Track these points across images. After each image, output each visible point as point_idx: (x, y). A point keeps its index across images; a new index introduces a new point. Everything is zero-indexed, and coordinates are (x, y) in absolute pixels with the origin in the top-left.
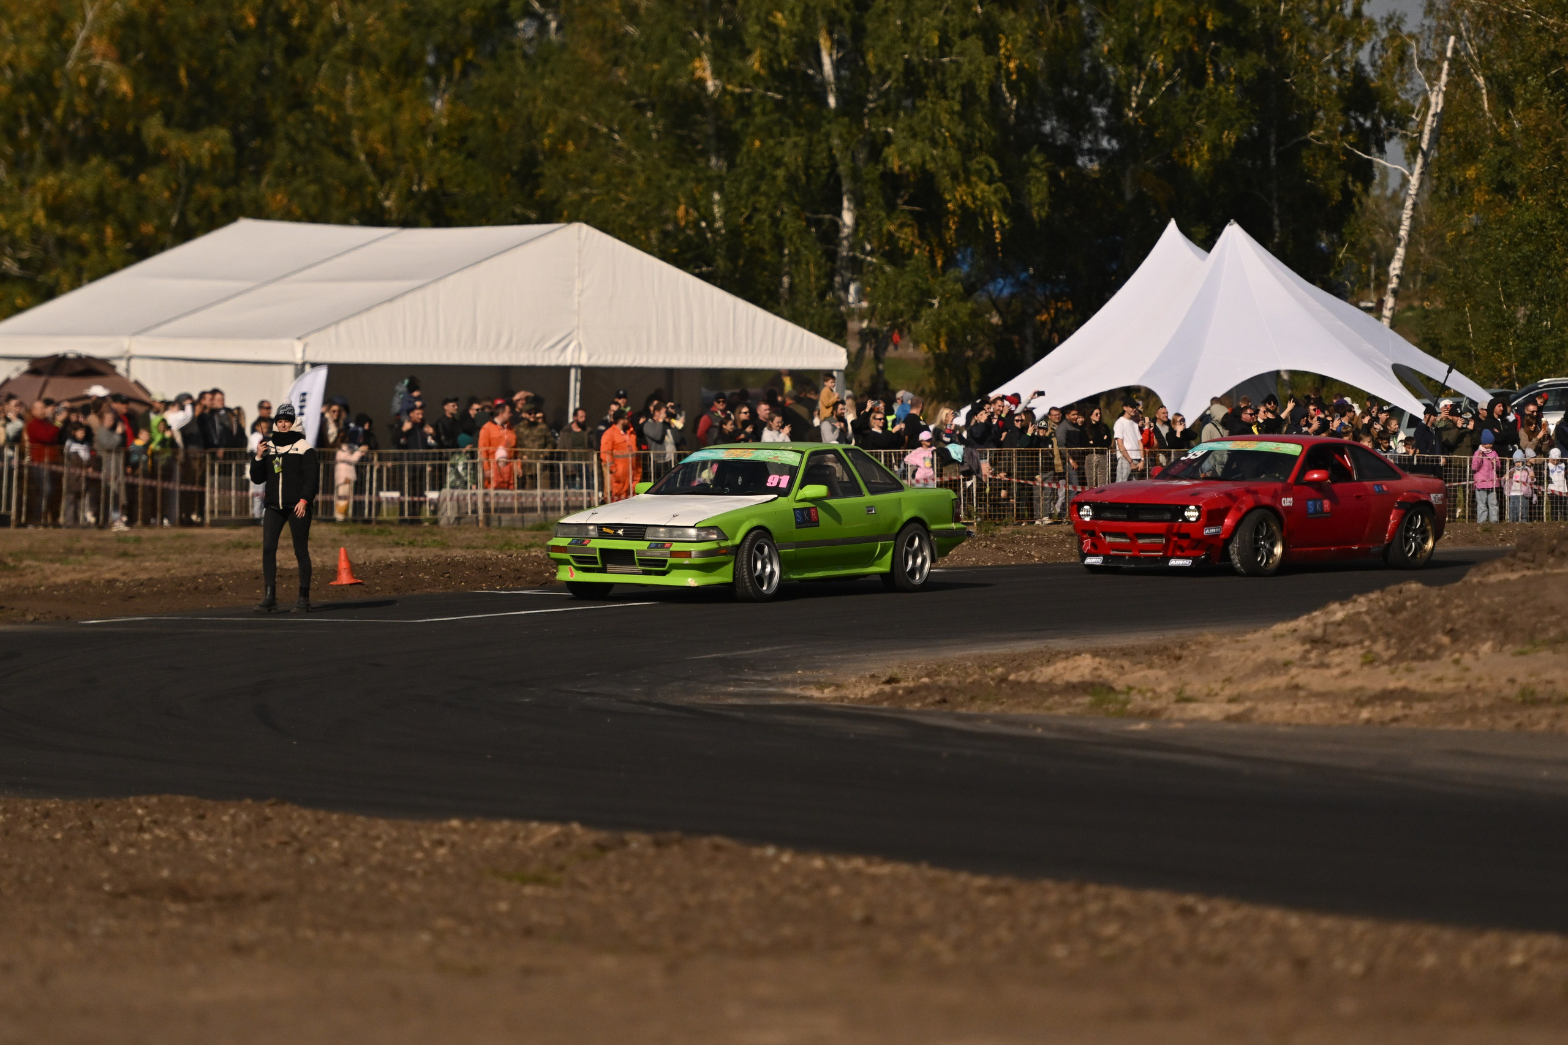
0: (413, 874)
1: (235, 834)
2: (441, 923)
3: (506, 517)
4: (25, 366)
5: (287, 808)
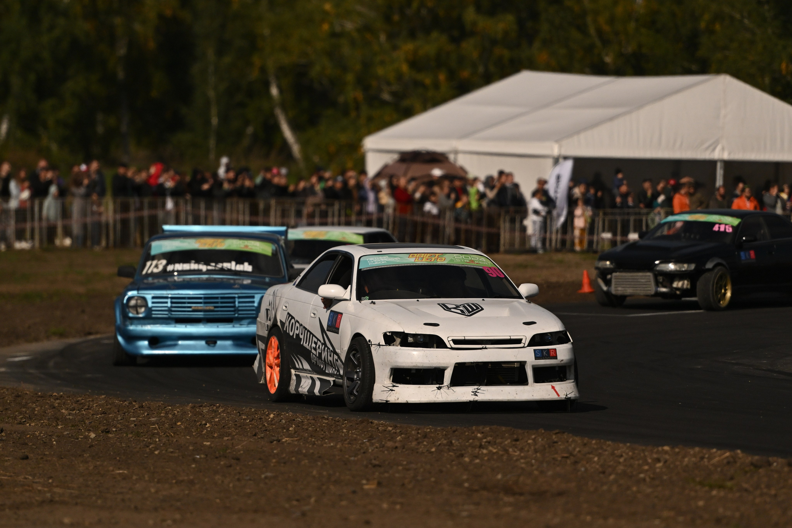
0: (644, 480)
1: (536, 451)
2: (665, 514)
4: (396, 156)
5: (565, 436)
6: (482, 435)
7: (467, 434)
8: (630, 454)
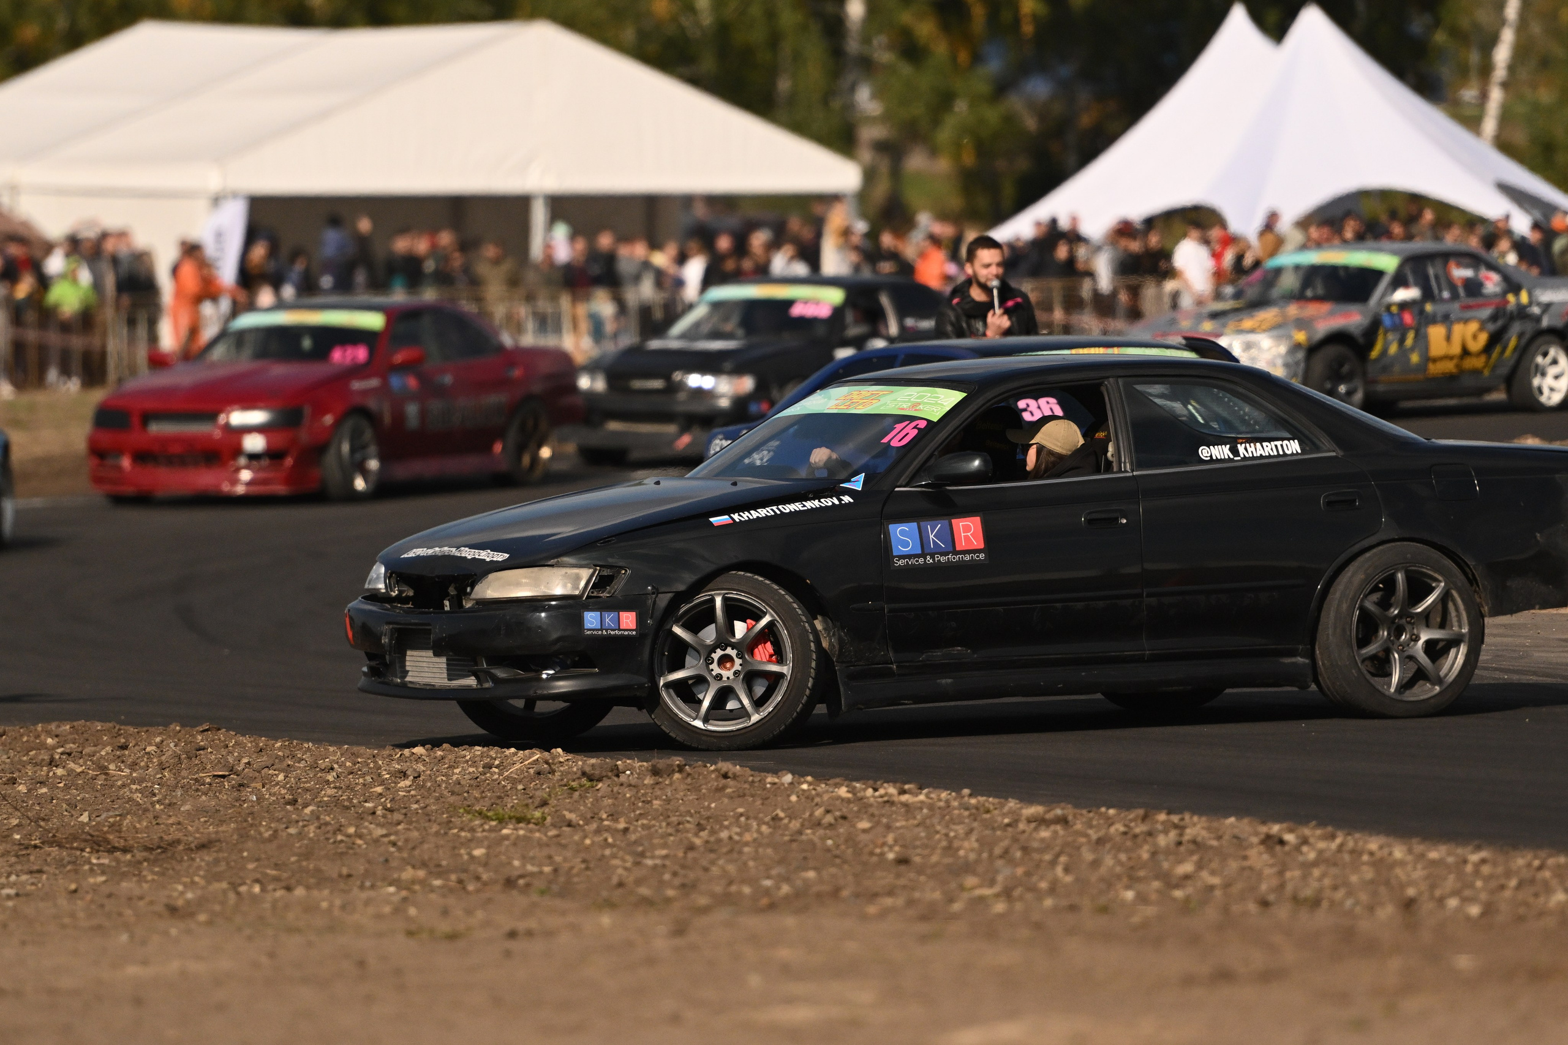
0: (373, 813)
1: (162, 767)
2: (408, 874)
5: (222, 735)
6: (57, 740)
7: (25, 739)
8: (348, 764)
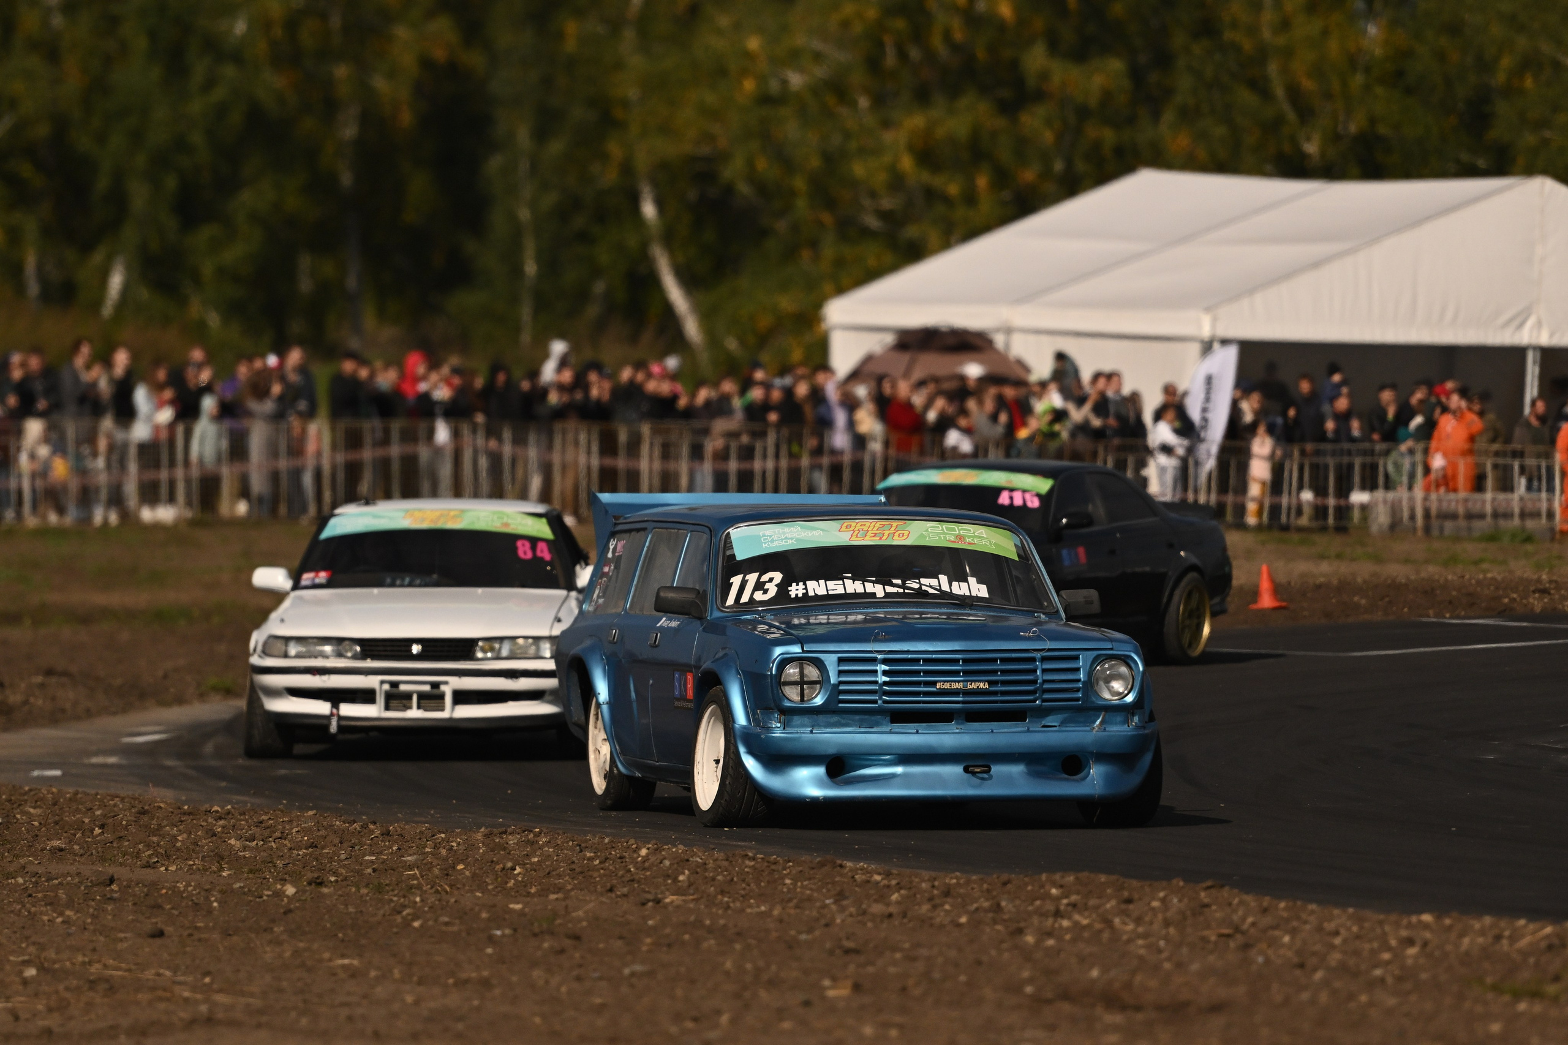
0: (1382, 980)
1: (1167, 923)
3: (1449, 525)
4: (889, 339)
5: (1226, 892)
6: (1061, 890)
7: (1030, 888)
8: (1355, 929)
